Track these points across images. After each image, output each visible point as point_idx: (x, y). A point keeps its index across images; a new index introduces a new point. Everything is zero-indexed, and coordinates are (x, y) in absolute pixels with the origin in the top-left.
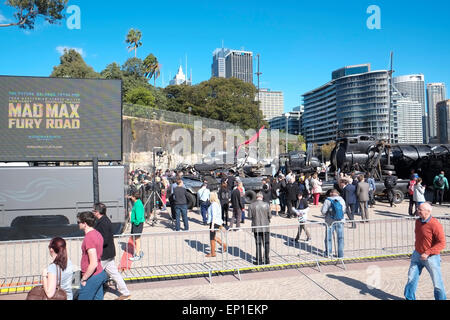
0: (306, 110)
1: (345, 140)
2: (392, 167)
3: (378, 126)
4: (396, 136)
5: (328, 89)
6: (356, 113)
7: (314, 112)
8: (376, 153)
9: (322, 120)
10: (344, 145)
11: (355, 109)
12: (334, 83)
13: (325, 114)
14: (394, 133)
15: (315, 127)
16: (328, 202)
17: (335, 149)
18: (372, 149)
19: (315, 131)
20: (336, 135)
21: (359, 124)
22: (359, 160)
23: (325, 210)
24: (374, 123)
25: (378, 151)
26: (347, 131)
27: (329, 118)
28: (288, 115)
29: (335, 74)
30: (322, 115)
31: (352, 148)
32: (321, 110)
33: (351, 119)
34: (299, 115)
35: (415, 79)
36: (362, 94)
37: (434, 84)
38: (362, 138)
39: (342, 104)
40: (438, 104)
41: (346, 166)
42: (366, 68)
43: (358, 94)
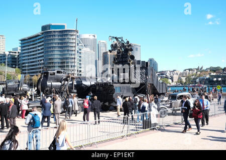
0: (22, 50)
1: (47, 73)
2: (75, 91)
3: (70, 64)
4: (80, 71)
5: (38, 38)
6: (56, 55)
7: (28, 52)
8: (66, 82)
9: (33, 58)
10: (46, 75)
11: (56, 53)
12: (43, 34)
13: (36, 54)
14: (79, 69)
15: (28, 63)
17: (40, 79)
18: (64, 80)
19: (28, 66)
20: (41, 70)
21: (58, 63)
22: (56, 87)
23: (28, 122)
24: (68, 63)
26: (50, 67)
27: (39, 57)
28: (7, 53)
29: (44, 28)
30: (33, 55)
31: (51, 78)
32: (33, 51)
33: (53, 59)
34: (17, 54)
35: (92, 37)
36: (61, 43)
37: (102, 41)
38: (58, 72)
39: (48, 49)
40: (104, 53)
41: (47, 91)
42: (63, 27)
43: (58, 43)
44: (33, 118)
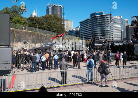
0: (81, 28)
1: (95, 39)
2: (110, 49)
3: (106, 34)
4: (112, 37)
5: (89, 21)
6: (99, 29)
7: (84, 29)
8: (105, 44)
9: (87, 31)
10: (94, 41)
11: (98, 28)
12: (91, 18)
13: (88, 29)
14: (112, 36)
15: (84, 34)
16: (88, 61)
17: (91, 42)
18: (104, 42)
19: (84, 36)
20: (92, 37)
21: (100, 33)
22: (99, 46)
23: (87, 64)
24: (105, 33)
25: (106, 43)
26: (95, 36)
27: (89, 31)
28: (74, 29)
29: (92, 15)
30: (87, 30)
31: (97, 41)
32: (86, 28)
33: (97, 31)
34: (79, 30)
37: (125, 20)
38: (100, 38)
39: (94, 26)
41: (95, 48)
42: (102, 13)
43: (100, 22)
44: (89, 63)
